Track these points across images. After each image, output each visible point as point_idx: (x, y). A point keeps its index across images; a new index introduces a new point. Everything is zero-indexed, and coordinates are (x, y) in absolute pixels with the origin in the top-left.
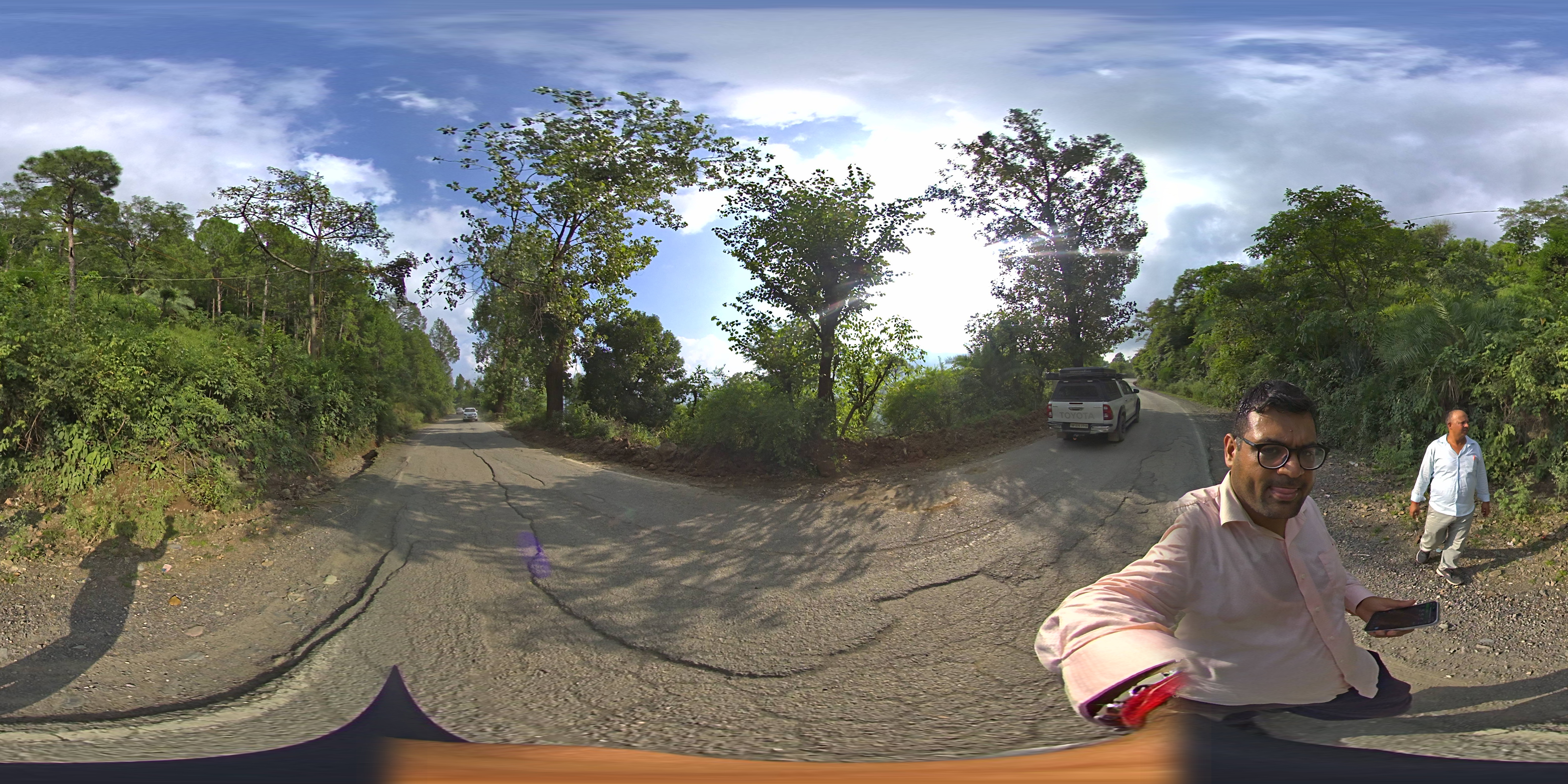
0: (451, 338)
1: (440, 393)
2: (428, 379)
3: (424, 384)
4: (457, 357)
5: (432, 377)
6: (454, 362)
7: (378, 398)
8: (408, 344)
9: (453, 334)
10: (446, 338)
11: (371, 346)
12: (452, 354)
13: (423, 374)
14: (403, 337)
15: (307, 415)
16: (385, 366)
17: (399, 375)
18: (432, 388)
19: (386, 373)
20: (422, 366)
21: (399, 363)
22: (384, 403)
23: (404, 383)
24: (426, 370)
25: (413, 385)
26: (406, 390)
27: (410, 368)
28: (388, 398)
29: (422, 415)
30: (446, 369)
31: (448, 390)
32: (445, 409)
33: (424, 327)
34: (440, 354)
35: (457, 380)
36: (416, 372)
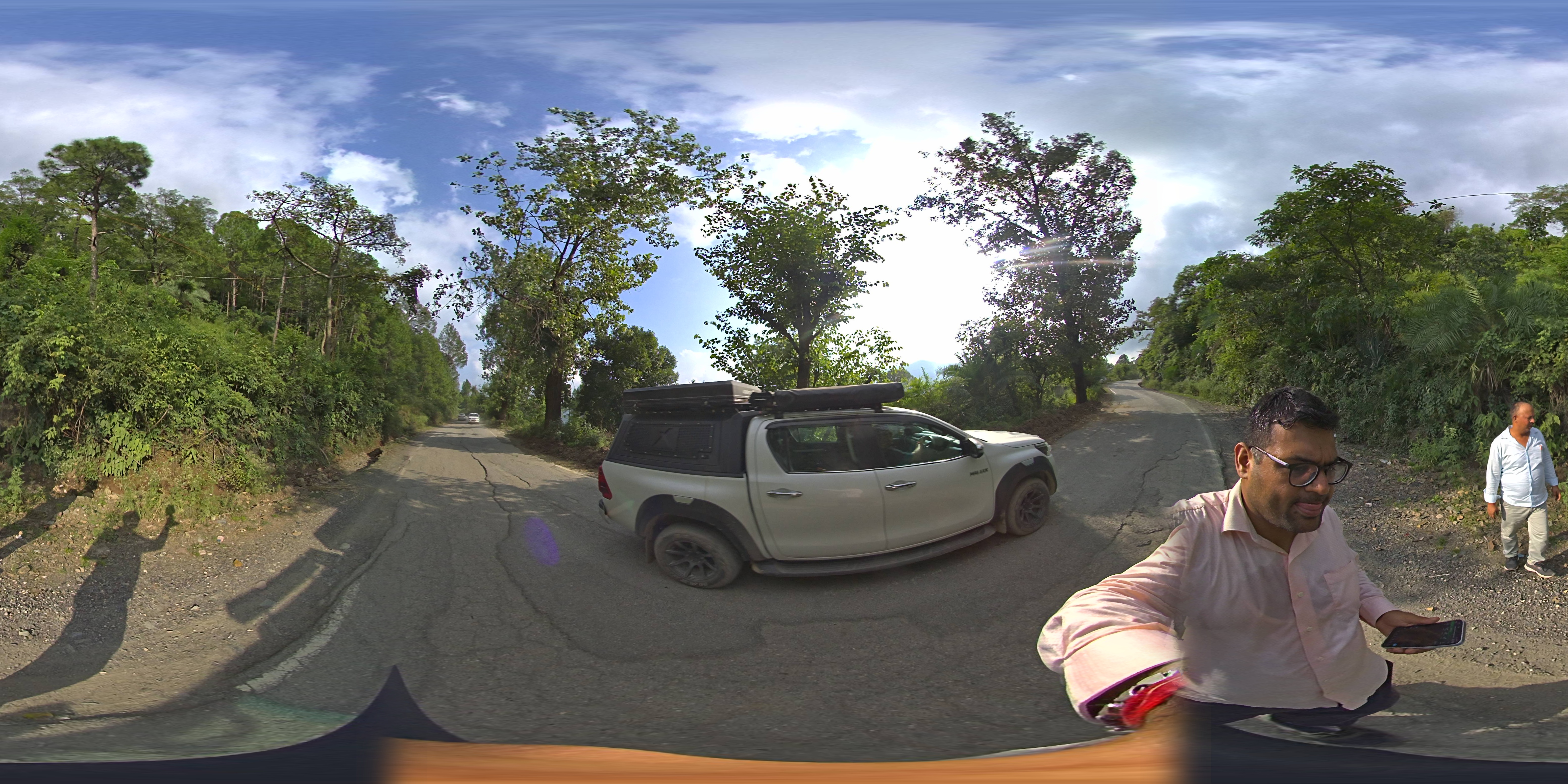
0: (460, 343)
1: (446, 397)
2: (434, 383)
3: (431, 388)
4: (465, 363)
5: (439, 381)
6: (461, 367)
7: (386, 399)
8: (417, 347)
9: (461, 339)
10: (455, 343)
11: (380, 347)
12: (459, 359)
13: (430, 377)
14: (412, 340)
15: (320, 412)
16: (393, 368)
17: (407, 378)
18: (438, 391)
19: (394, 375)
20: (429, 370)
21: (407, 365)
22: (390, 405)
23: (411, 386)
24: (433, 374)
25: (419, 388)
26: (413, 392)
27: (418, 371)
28: (395, 400)
29: (426, 418)
30: (453, 374)
31: (454, 395)
32: (449, 414)
33: (434, 330)
34: (448, 358)
35: (464, 385)
36: (423, 375)
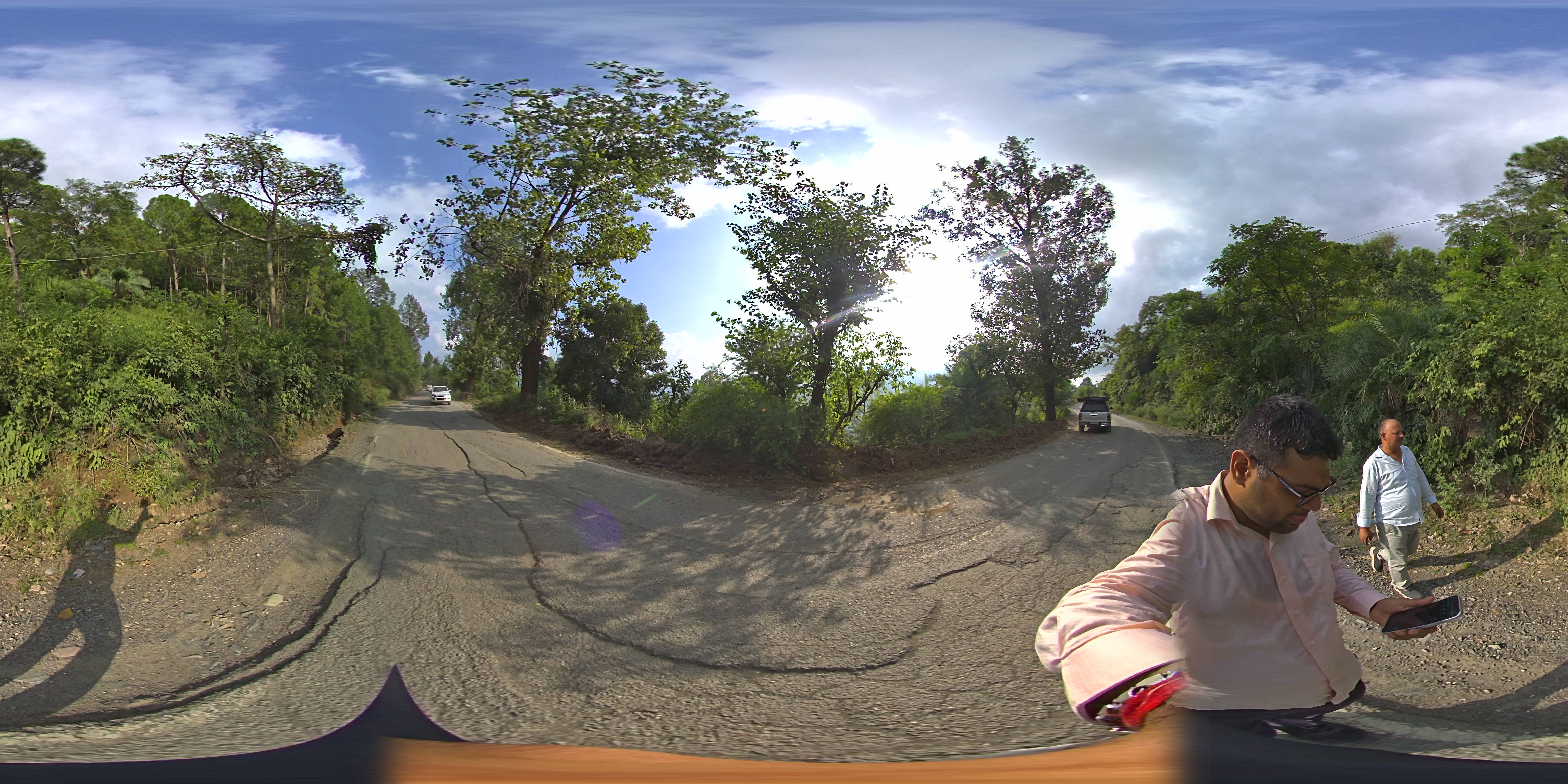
0: (421, 315)
1: (407, 369)
2: (395, 355)
3: (391, 360)
4: (427, 334)
5: (400, 353)
6: (423, 339)
7: (345, 372)
8: (375, 319)
9: (423, 310)
10: (416, 314)
11: (338, 320)
12: (421, 331)
13: (390, 349)
14: (370, 312)
15: (267, 391)
16: (352, 341)
17: (366, 351)
18: (399, 364)
19: (353, 348)
20: (389, 342)
21: (365, 338)
22: (350, 378)
23: (370, 359)
24: (394, 346)
25: (379, 361)
26: (373, 366)
27: (377, 344)
28: (355, 374)
29: (388, 392)
30: (415, 346)
31: (416, 367)
32: (412, 386)
33: (393, 302)
34: (409, 330)
35: (426, 358)
36: (383, 347)
